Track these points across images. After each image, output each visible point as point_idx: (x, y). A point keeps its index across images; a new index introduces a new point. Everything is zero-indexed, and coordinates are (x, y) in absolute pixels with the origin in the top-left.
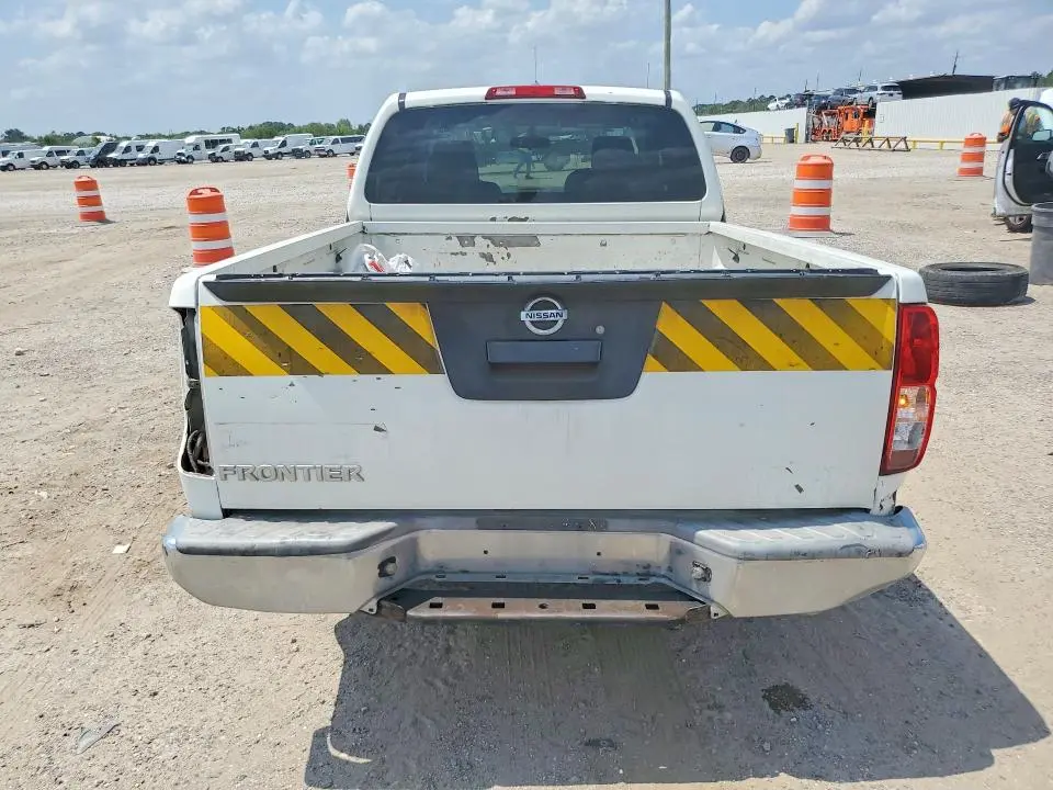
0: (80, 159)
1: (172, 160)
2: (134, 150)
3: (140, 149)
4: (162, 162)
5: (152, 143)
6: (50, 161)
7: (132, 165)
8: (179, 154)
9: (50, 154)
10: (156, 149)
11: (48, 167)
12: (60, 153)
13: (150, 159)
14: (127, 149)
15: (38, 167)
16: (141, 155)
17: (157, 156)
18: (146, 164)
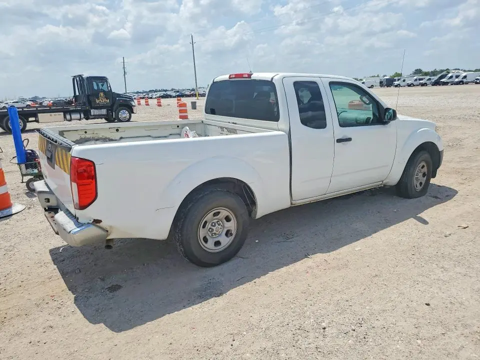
0: (428, 82)
1: (472, 82)
2: (454, 77)
3: (457, 77)
4: (467, 83)
5: (464, 74)
6: (415, 83)
7: (452, 84)
8: (476, 79)
9: (416, 80)
10: (465, 77)
11: (414, 86)
12: (420, 79)
13: (461, 82)
14: (451, 77)
15: (409, 85)
16: (457, 80)
17: (465, 80)
18: (457, 84)
